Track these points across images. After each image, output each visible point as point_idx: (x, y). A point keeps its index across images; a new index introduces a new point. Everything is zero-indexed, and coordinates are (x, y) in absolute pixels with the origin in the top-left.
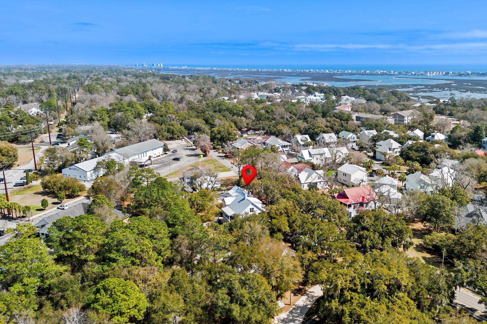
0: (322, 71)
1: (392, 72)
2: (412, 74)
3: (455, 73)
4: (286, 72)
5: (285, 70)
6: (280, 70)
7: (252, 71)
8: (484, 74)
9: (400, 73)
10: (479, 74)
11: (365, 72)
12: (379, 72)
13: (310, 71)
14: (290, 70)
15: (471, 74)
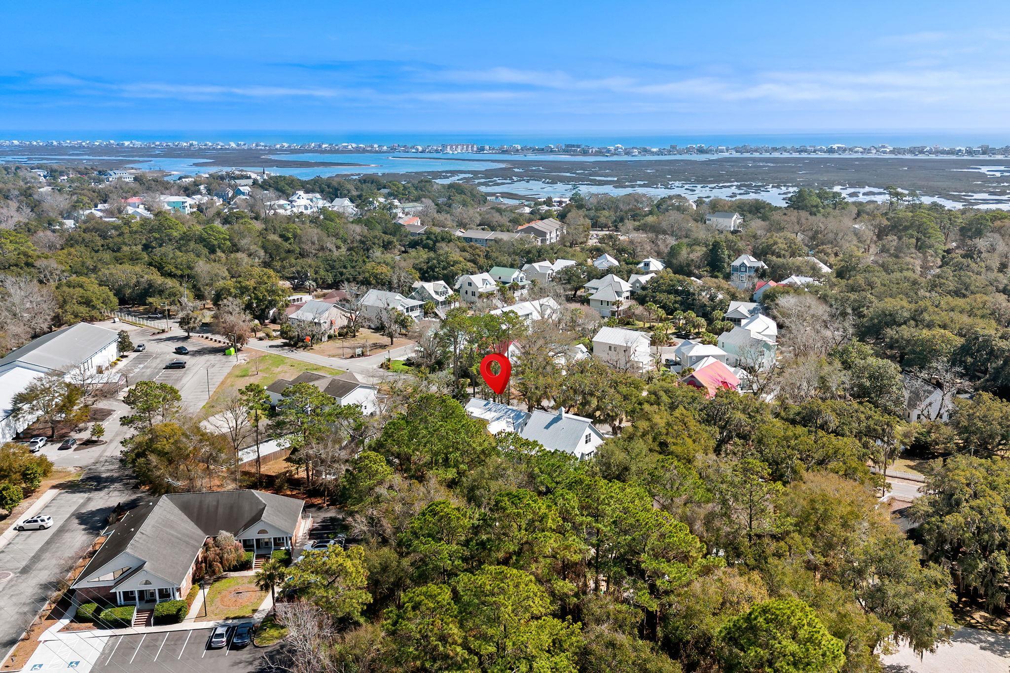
0: (221, 144)
1: (376, 146)
2: (417, 149)
3: (493, 149)
4: (128, 147)
5: (127, 143)
6: (112, 142)
7: (31, 145)
8: (543, 150)
9: (393, 149)
10: (534, 150)
11: (320, 146)
12: (350, 147)
13: (191, 145)
14: (138, 144)
15: (522, 149)
